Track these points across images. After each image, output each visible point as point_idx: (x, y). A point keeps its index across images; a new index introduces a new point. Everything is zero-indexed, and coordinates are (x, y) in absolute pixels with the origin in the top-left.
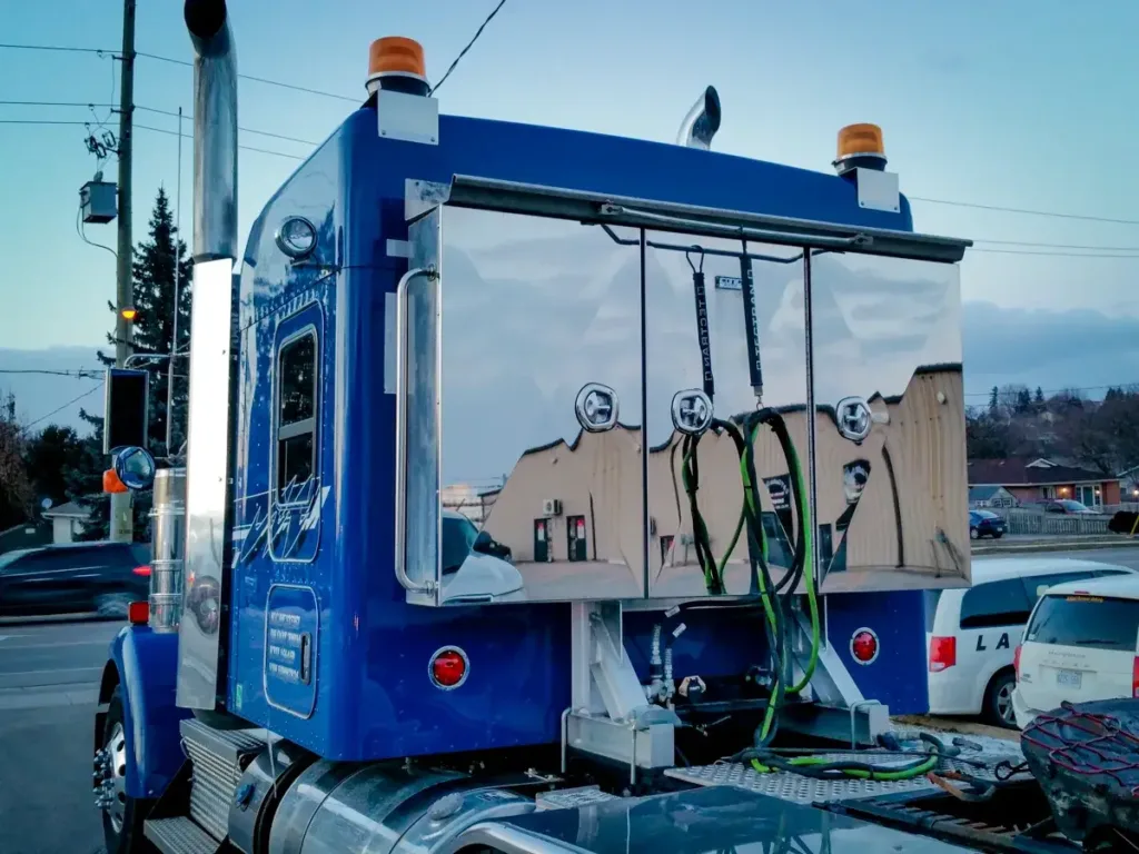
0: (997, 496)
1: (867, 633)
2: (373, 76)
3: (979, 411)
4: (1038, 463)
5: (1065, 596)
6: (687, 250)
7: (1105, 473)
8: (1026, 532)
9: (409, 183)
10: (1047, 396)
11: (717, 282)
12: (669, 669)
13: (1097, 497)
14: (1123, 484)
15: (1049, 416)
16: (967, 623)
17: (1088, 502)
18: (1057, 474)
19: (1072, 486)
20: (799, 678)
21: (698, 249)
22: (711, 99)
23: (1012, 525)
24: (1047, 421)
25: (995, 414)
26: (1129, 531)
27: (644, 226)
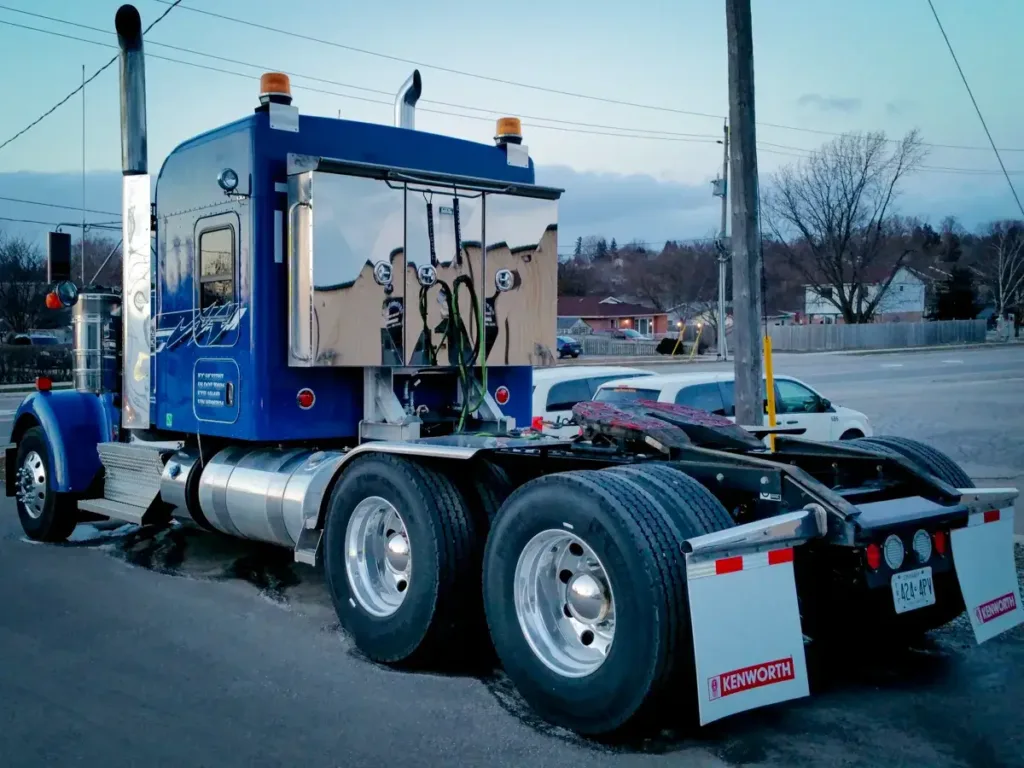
0: (576, 326)
1: (504, 389)
2: (264, 94)
3: (566, 258)
4: (609, 300)
5: (612, 389)
6: (424, 191)
7: (659, 309)
8: (595, 354)
9: (289, 155)
10: (620, 245)
11: (440, 209)
12: (412, 401)
13: (651, 327)
14: (670, 317)
15: (620, 262)
16: (551, 408)
17: (643, 332)
18: (621, 309)
19: (632, 319)
20: (472, 407)
21: (429, 191)
22: (417, 76)
23: (587, 349)
24: (618, 267)
25: (579, 259)
26: (670, 353)
27: (406, 181)
